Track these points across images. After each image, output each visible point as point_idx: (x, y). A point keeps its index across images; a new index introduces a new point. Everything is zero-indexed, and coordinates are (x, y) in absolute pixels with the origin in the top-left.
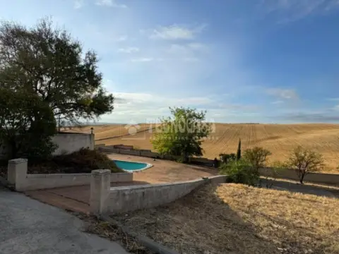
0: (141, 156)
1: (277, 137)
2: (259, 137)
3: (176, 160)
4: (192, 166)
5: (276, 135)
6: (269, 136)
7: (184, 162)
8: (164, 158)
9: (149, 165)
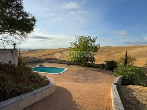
0: (61, 63)
1: (120, 52)
2: (113, 52)
3: (80, 65)
4: (90, 68)
5: (119, 51)
6: (117, 51)
7: (85, 66)
8: (74, 64)
9: (66, 69)
